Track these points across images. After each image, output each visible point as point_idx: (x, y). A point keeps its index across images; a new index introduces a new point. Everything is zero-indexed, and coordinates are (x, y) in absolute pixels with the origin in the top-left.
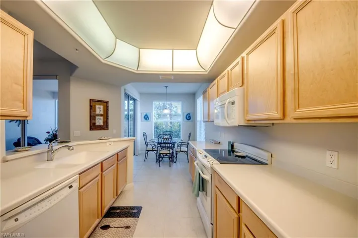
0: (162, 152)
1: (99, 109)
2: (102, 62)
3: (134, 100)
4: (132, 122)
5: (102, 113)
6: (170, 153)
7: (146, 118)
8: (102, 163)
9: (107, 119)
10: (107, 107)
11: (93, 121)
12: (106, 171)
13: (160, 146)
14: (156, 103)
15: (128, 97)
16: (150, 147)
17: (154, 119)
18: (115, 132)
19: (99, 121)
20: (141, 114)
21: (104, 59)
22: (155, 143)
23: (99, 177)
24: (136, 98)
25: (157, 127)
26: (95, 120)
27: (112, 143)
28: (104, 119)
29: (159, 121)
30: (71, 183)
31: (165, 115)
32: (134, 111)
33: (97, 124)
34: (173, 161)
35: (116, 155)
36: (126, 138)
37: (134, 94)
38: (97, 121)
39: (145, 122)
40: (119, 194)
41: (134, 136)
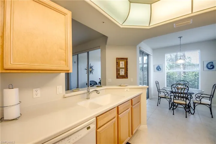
0: (175, 101)
1: (122, 64)
2: (120, 27)
3: (148, 55)
4: (146, 73)
5: (123, 67)
6: (186, 104)
7: (158, 68)
8: (118, 107)
9: (127, 70)
10: (127, 62)
11: (118, 72)
12: (121, 114)
13: (174, 96)
14: (168, 56)
15: (142, 53)
16: (162, 95)
17: (166, 70)
18: (132, 80)
19: (122, 73)
20: (154, 66)
21: (122, 25)
22: (168, 91)
23: (116, 119)
24: (149, 53)
25: (169, 76)
26: (119, 71)
27: (129, 89)
28: (125, 71)
29: (171, 71)
30: (89, 125)
31: (178, 66)
32: (148, 64)
33: (121, 74)
34: (189, 112)
35: (131, 101)
36: (140, 86)
37: (148, 50)
38: (120, 72)
39: (158, 73)
40: (134, 132)
41: (148, 85)
